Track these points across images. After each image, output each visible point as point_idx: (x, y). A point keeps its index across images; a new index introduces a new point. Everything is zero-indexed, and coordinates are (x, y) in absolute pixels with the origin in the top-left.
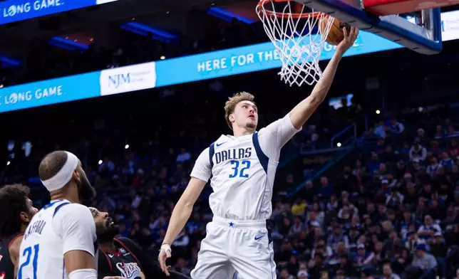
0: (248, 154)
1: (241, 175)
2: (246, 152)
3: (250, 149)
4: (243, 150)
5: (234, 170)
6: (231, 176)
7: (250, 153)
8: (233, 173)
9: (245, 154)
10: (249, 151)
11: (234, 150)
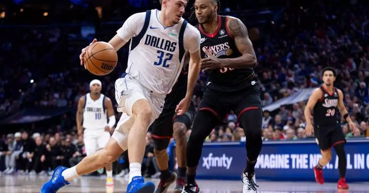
0: (172, 48)
1: (164, 66)
2: (172, 46)
3: (176, 44)
4: (170, 42)
5: (159, 59)
6: (155, 63)
7: (174, 48)
8: (158, 61)
9: (171, 48)
10: (174, 45)
11: (163, 40)
